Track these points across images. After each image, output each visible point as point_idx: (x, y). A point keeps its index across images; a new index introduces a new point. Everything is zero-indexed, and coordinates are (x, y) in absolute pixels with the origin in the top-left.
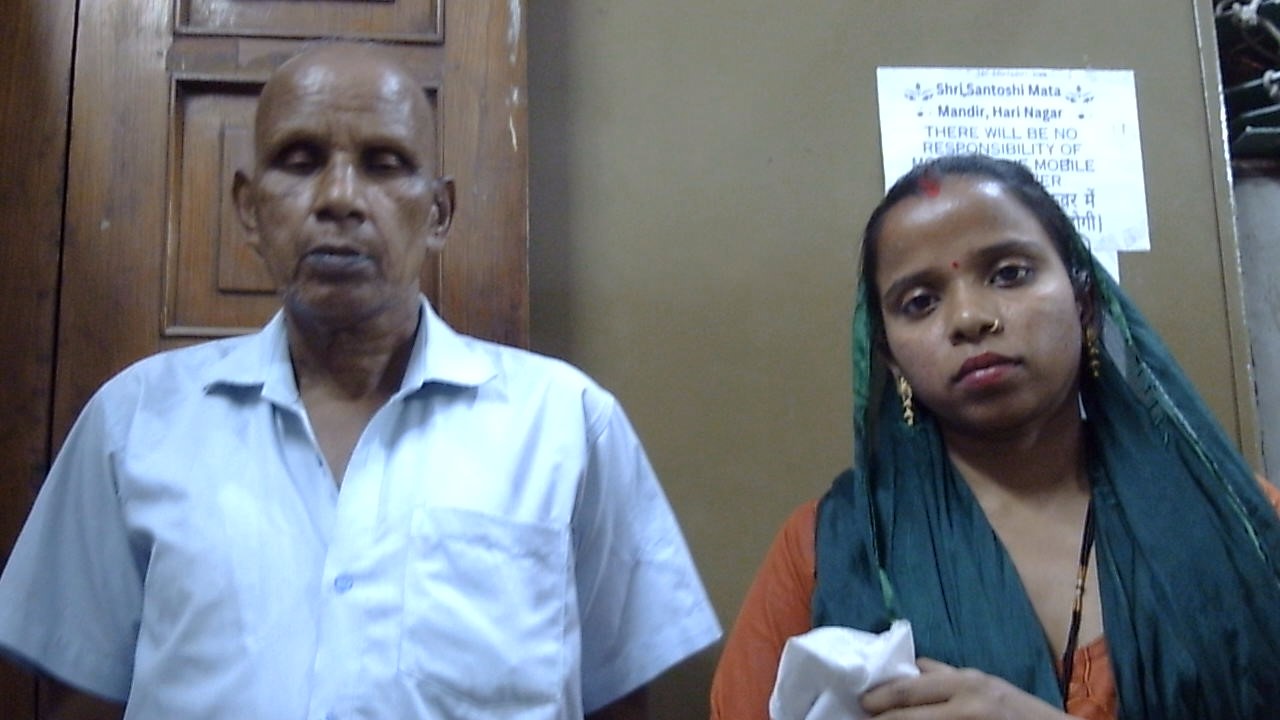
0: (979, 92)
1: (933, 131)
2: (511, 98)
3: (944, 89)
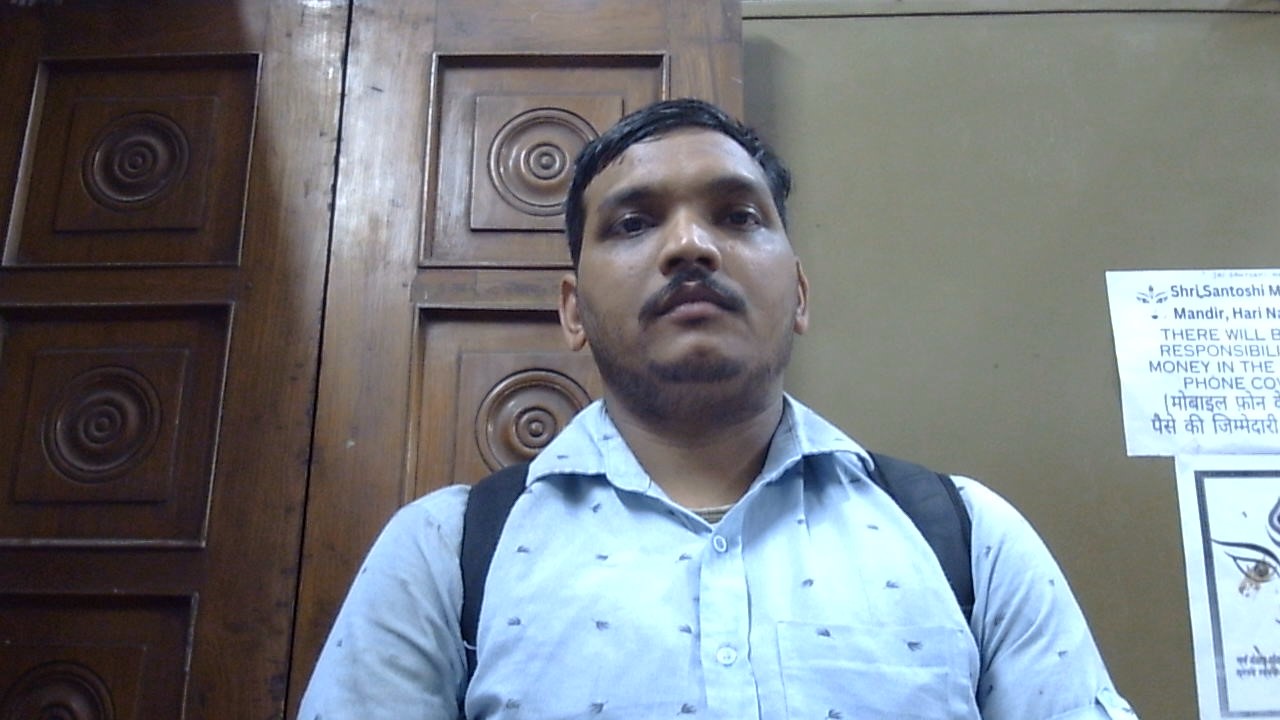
0: (1217, 293)
1: (1170, 334)
3: (1179, 291)
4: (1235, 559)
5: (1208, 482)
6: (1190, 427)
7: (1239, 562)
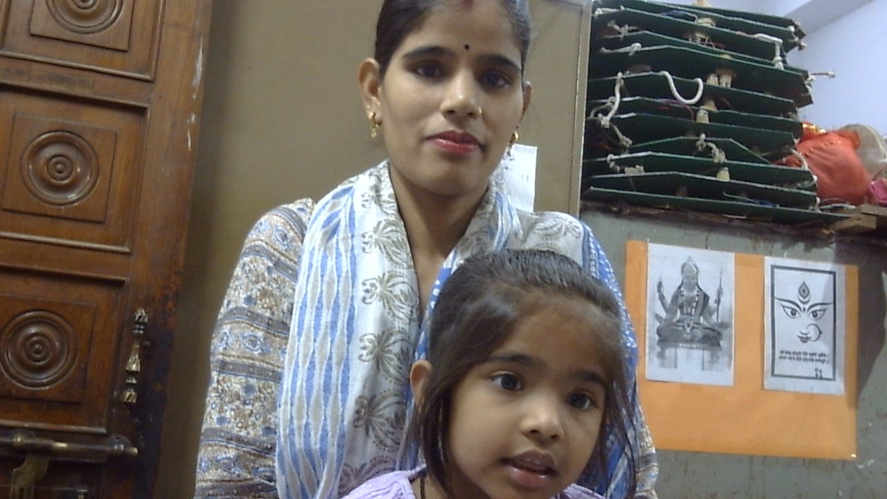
2: (190, 119)
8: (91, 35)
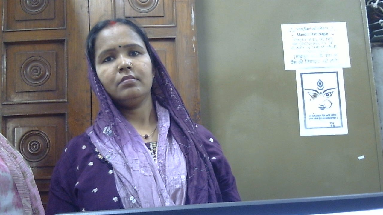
0: (307, 29)
1: (296, 40)
2: (193, 39)
3: (298, 29)
4: (309, 93)
5: (303, 75)
6: (300, 63)
7: (310, 94)
8: (149, 13)
